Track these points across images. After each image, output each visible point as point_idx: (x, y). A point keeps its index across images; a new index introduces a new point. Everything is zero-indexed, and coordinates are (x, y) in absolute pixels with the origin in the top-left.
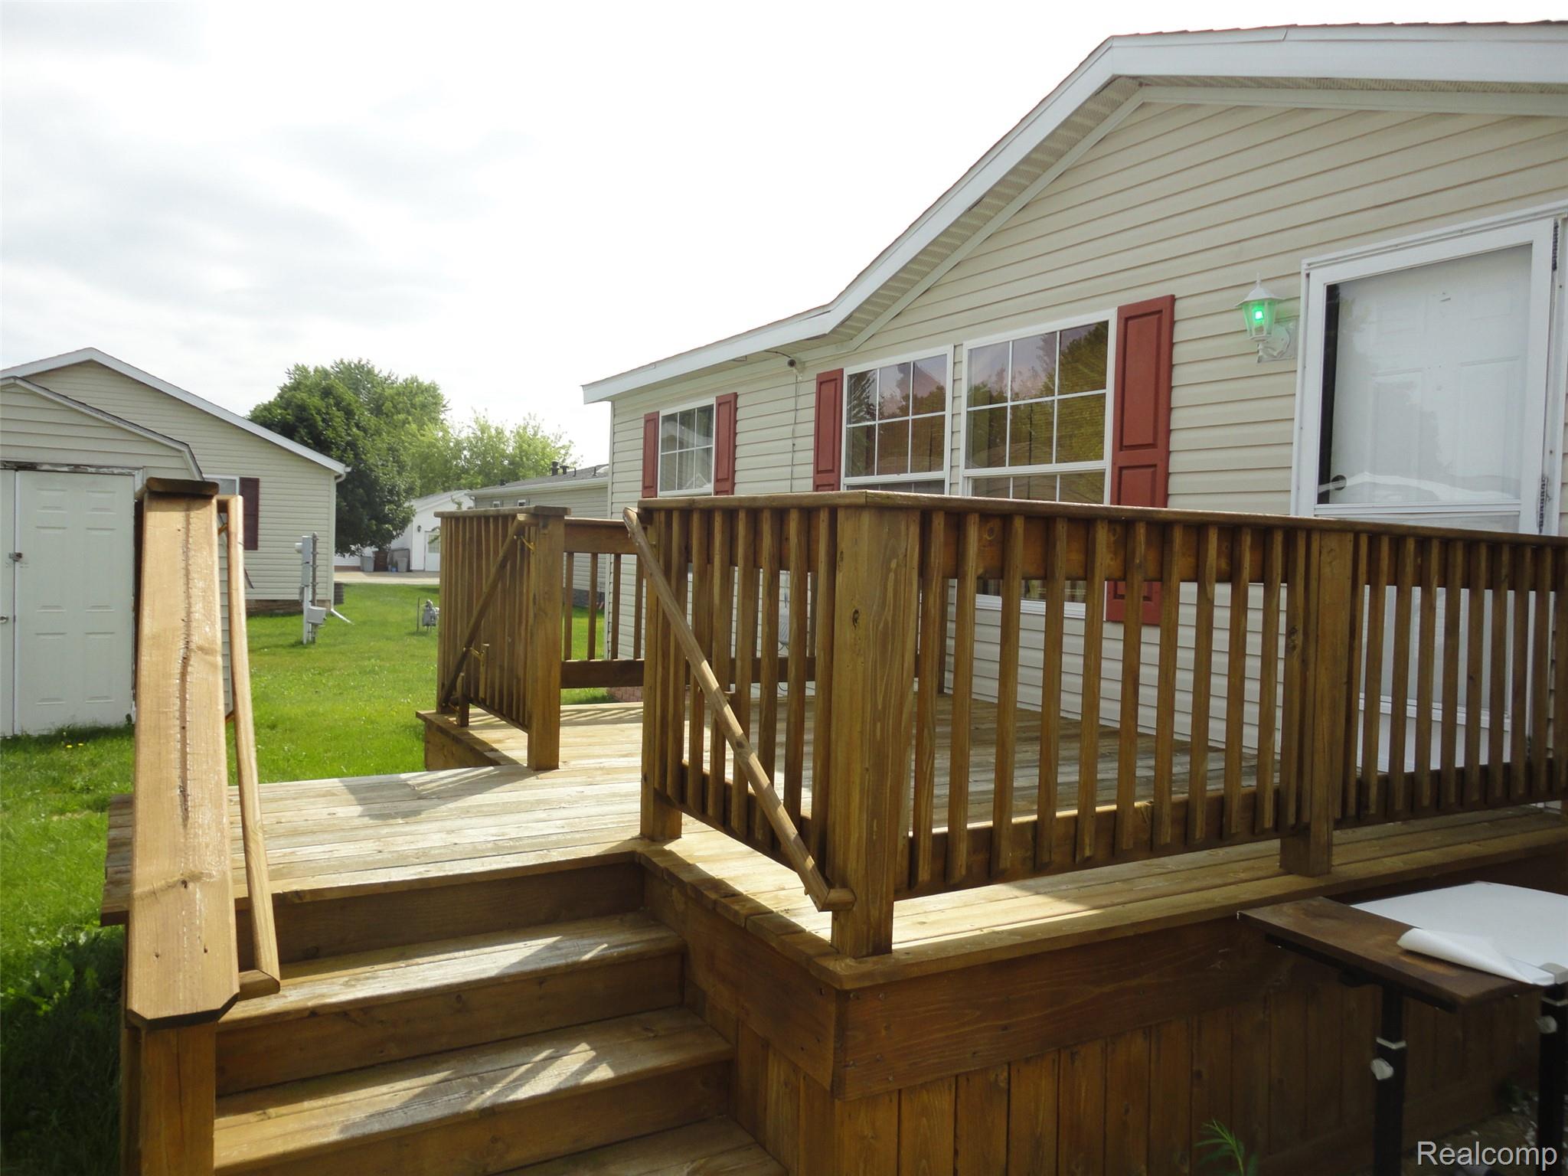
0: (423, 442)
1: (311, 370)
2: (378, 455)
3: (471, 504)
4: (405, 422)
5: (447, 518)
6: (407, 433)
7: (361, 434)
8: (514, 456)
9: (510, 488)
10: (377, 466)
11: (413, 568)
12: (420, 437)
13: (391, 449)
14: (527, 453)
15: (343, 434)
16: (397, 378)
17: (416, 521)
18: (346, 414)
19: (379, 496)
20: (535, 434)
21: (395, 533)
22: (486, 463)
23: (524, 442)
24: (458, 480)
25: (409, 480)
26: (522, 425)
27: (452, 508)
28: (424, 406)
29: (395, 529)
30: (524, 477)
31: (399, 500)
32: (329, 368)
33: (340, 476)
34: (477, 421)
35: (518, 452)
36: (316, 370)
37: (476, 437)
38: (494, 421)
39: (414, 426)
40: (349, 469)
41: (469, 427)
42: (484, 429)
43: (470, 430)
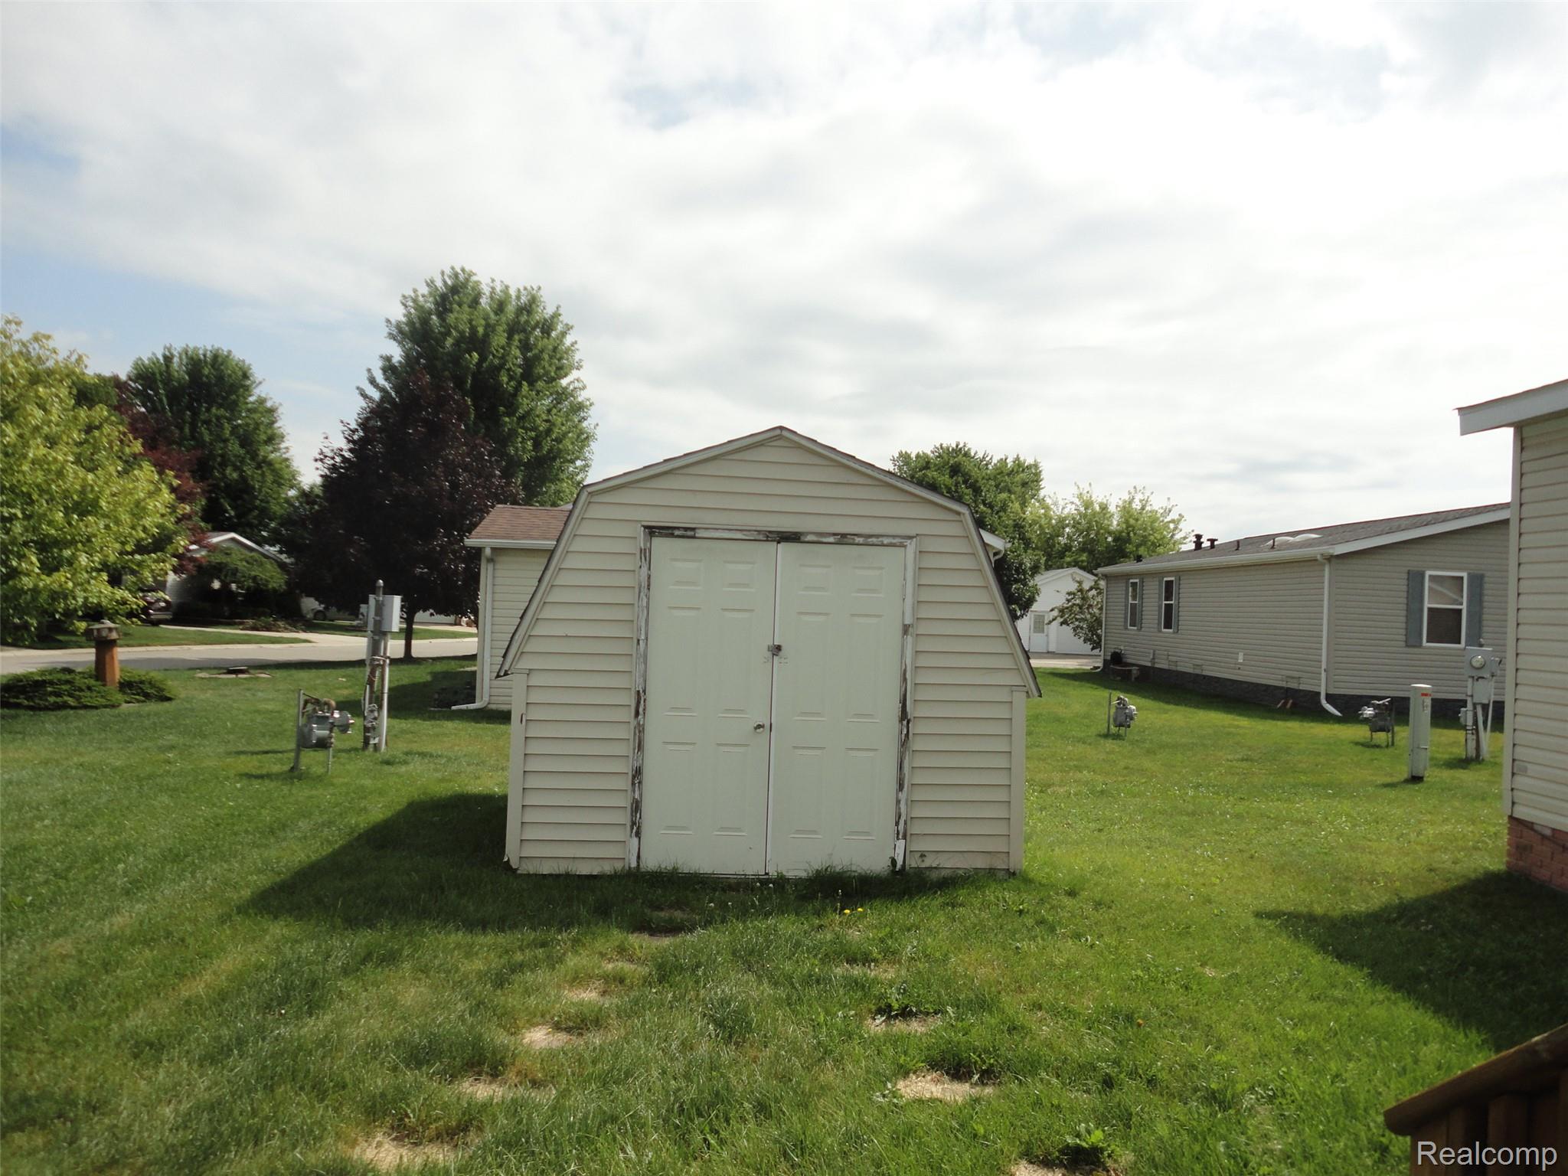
1: (913, 456)
2: (1006, 532)
8: (1119, 532)
14: (1134, 528)
16: (991, 459)
17: (1039, 600)
18: (974, 491)
19: (1007, 575)
20: (1143, 508)
21: (1019, 614)
22: (1089, 540)
23: (1131, 516)
25: (1035, 558)
26: (1127, 499)
28: (1024, 484)
31: (1025, 579)
32: (929, 453)
33: (999, 552)
34: (1080, 496)
35: (1124, 526)
36: (918, 456)
37: (1080, 514)
38: (1098, 496)
41: (1072, 503)
42: (1088, 505)
43: (1073, 507)
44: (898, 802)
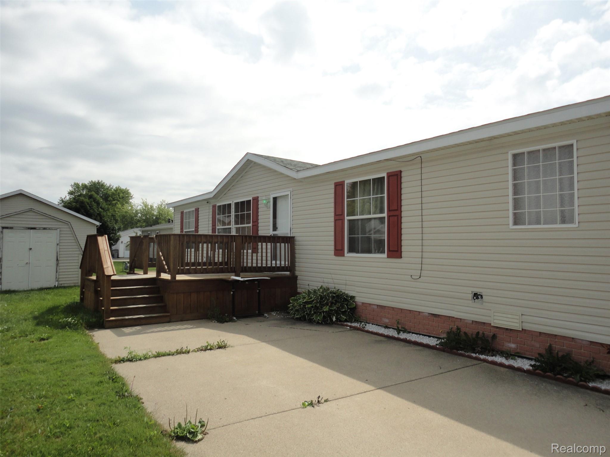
0: (123, 211)
1: (80, 184)
2: (108, 217)
3: (141, 233)
4: (116, 204)
5: (132, 238)
6: (117, 208)
7: (102, 211)
8: (156, 216)
9: (154, 228)
10: (108, 221)
11: (120, 256)
12: (121, 209)
13: (113, 215)
14: (162, 214)
15: (96, 211)
16: (113, 187)
17: (121, 239)
18: (97, 204)
19: (109, 231)
21: (114, 244)
22: (147, 218)
23: (160, 210)
24: (137, 224)
25: (119, 226)
26: (160, 204)
27: (134, 235)
28: (124, 198)
29: (114, 242)
30: (161, 223)
31: (116, 232)
32: (87, 184)
33: (98, 226)
34: (143, 203)
35: (158, 214)
36: (82, 185)
37: (143, 209)
38: (150, 202)
39: (120, 205)
40: (101, 224)
41: (140, 205)
42: (146, 206)
43: (141, 207)
44: (56, 275)
